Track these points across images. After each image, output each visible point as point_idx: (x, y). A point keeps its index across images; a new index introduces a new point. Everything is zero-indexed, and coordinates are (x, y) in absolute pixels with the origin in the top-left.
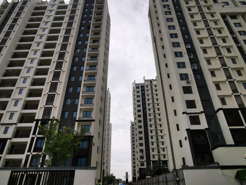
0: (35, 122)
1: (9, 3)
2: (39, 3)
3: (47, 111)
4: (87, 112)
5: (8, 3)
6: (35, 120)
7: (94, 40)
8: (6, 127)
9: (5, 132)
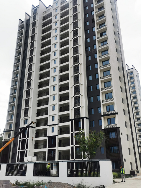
0: (70, 121)
1: (24, 22)
2: (45, 12)
3: (77, 112)
4: (110, 107)
6: (70, 120)
7: (100, 33)
8: (52, 127)
9: (53, 131)
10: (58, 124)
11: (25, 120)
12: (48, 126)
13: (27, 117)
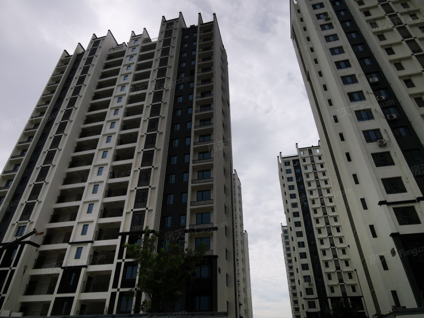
0: (120, 237)
1: (71, 56)
2: (113, 49)
3: (138, 218)
5: (69, 56)
6: (121, 234)
7: (202, 91)
8: (78, 248)
9: (78, 256)
10: (92, 242)
11: (20, 227)
12: (70, 244)
13: (27, 221)
